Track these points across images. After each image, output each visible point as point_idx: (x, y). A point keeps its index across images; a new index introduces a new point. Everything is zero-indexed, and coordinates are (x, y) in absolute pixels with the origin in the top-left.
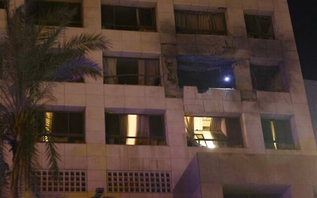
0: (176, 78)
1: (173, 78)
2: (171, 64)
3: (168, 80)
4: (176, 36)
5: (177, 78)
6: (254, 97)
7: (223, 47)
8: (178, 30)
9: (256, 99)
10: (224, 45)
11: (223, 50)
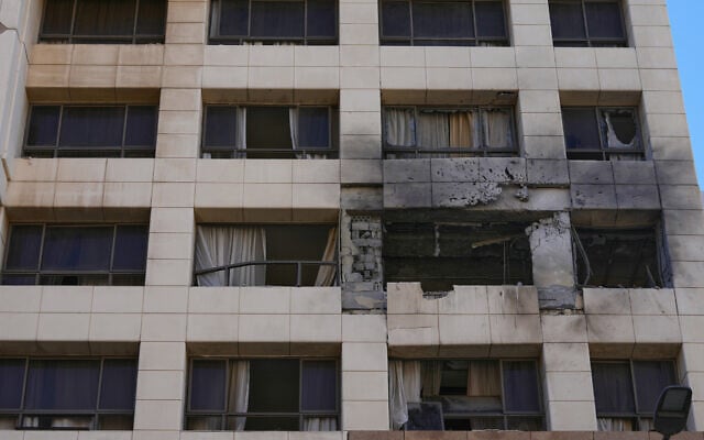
0: (376, 267)
1: (370, 266)
2: (367, 233)
3: (354, 270)
4: (382, 165)
5: (380, 266)
6: (578, 305)
7: (500, 185)
8: (388, 151)
9: (583, 309)
10: (503, 179)
11: (498, 191)
